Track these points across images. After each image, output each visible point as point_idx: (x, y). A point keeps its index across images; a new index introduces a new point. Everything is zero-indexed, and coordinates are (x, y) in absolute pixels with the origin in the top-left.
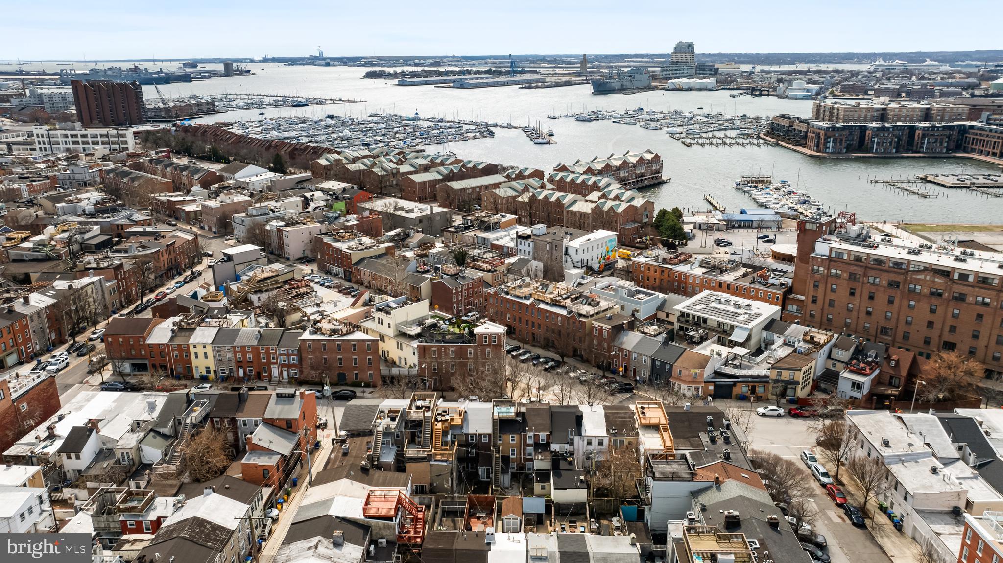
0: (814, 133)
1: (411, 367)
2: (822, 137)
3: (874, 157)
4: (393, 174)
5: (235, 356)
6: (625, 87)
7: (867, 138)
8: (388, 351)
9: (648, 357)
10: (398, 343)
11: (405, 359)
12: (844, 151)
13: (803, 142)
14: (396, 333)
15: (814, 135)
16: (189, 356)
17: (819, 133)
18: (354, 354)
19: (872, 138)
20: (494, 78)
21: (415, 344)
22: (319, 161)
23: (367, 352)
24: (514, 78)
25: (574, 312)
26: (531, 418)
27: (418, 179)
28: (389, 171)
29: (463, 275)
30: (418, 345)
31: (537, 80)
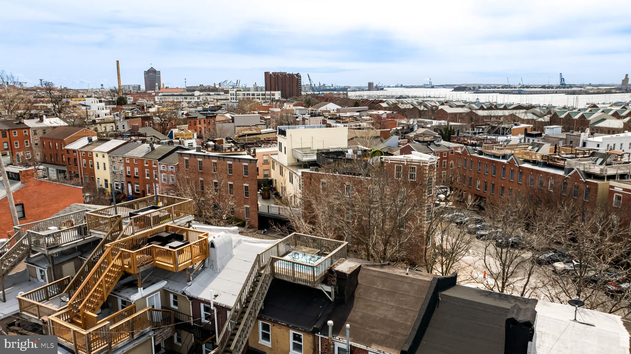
4: (432, 110)
5: (126, 169)
8: (285, 187)
10: (290, 173)
14: (293, 162)
16: (92, 166)
18: (229, 177)
20: (546, 89)
21: (300, 174)
22: (381, 104)
23: (244, 177)
24: (562, 89)
25: (576, 169)
26: (368, 298)
27: (449, 110)
28: (429, 108)
29: (438, 143)
30: (302, 173)
31: (581, 90)
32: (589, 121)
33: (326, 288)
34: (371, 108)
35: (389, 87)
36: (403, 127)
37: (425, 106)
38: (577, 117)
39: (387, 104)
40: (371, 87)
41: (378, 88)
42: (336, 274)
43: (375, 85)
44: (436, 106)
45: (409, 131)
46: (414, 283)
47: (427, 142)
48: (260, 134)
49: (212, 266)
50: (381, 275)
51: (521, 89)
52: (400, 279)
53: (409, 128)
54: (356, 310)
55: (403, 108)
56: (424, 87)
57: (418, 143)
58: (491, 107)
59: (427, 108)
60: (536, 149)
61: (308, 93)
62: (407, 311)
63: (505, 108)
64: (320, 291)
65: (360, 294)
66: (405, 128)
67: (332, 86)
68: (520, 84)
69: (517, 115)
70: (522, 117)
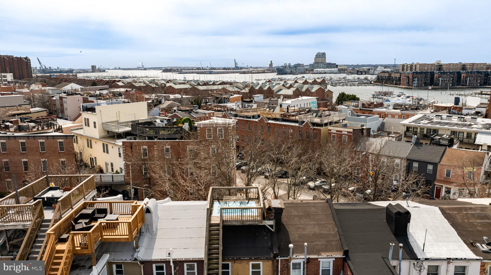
0: (405, 76)
1: (117, 172)
2: (411, 77)
3: (441, 88)
4: (162, 86)
6: (293, 72)
7: (435, 78)
8: (95, 158)
9: (402, 159)
10: (103, 144)
11: (112, 164)
12: (424, 85)
13: (398, 83)
14: (104, 134)
15: (406, 77)
17: (409, 76)
18: (42, 155)
19: (438, 78)
20: (226, 70)
21: (121, 144)
22: (118, 83)
23: (60, 153)
24: (237, 70)
25: (306, 121)
26: (294, 223)
27: (177, 87)
28: (160, 85)
29: (196, 111)
30: (123, 142)
31: (248, 71)
32: (273, 91)
33: (268, 223)
34: (111, 87)
35: (109, 69)
36: (153, 101)
37: (156, 84)
38: (257, 88)
39: (123, 83)
40: (94, 69)
41: (100, 71)
42: (274, 210)
43: (97, 68)
44: (164, 84)
45: (158, 103)
46: (316, 205)
47: (188, 110)
48: (30, 113)
49: (148, 230)
50: (290, 205)
51: (211, 70)
52: (305, 205)
53: (158, 101)
54: (292, 233)
55: (138, 86)
56: (139, 69)
57: (180, 112)
58: (206, 84)
59: (158, 86)
60: (272, 110)
61: (38, 75)
62: (325, 225)
63: (214, 84)
64: (264, 226)
65: (286, 222)
66: (155, 101)
67: (58, 69)
68: (207, 67)
69: (227, 88)
70: (231, 90)
